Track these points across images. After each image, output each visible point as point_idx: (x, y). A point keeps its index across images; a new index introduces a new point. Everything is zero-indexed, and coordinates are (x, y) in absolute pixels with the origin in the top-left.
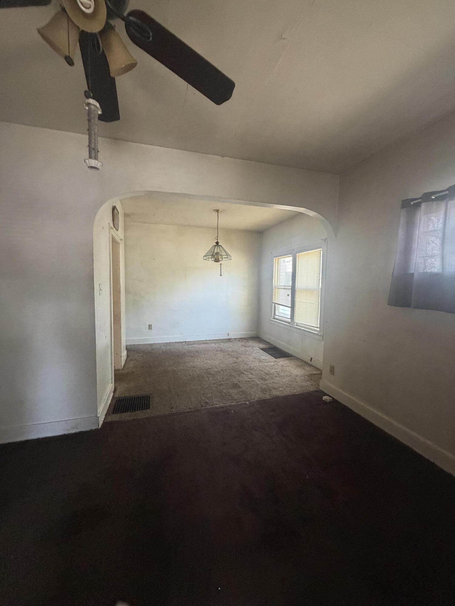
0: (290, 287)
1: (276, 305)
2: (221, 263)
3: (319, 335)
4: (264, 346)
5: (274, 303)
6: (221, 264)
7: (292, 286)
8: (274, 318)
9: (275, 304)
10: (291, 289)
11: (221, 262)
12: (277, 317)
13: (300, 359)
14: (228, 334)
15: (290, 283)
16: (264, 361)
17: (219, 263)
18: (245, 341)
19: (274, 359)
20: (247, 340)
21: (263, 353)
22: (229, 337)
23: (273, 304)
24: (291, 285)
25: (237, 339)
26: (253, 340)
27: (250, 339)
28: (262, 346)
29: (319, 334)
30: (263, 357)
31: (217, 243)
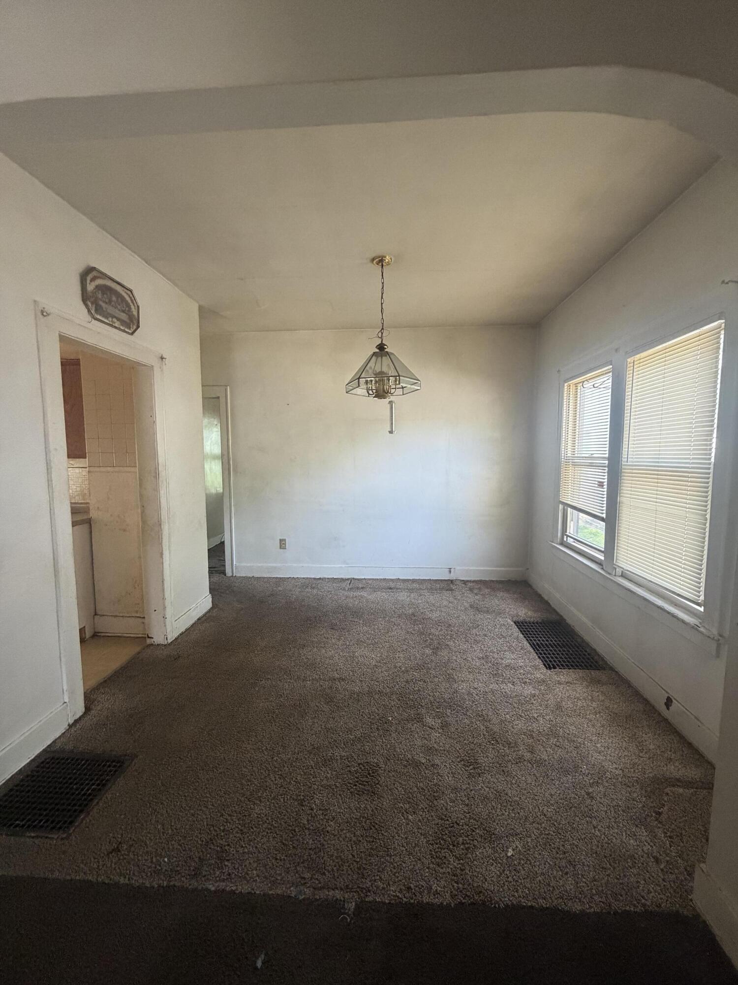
0: (607, 462)
1: (569, 509)
2: (390, 400)
3: (701, 633)
4: (530, 613)
5: (563, 503)
6: (391, 402)
7: (609, 459)
8: (562, 543)
9: (566, 508)
10: (608, 467)
11: (392, 398)
12: (570, 541)
13: (629, 685)
14: (451, 569)
15: (604, 451)
16: (507, 674)
17: (387, 400)
18: (487, 591)
19: (542, 673)
20: (493, 589)
21: (517, 638)
22: (452, 576)
23: (561, 506)
24: (607, 456)
25: (470, 584)
26: (508, 591)
27: (501, 586)
28: (524, 612)
29: (702, 629)
30: (509, 658)
31: (381, 347)
